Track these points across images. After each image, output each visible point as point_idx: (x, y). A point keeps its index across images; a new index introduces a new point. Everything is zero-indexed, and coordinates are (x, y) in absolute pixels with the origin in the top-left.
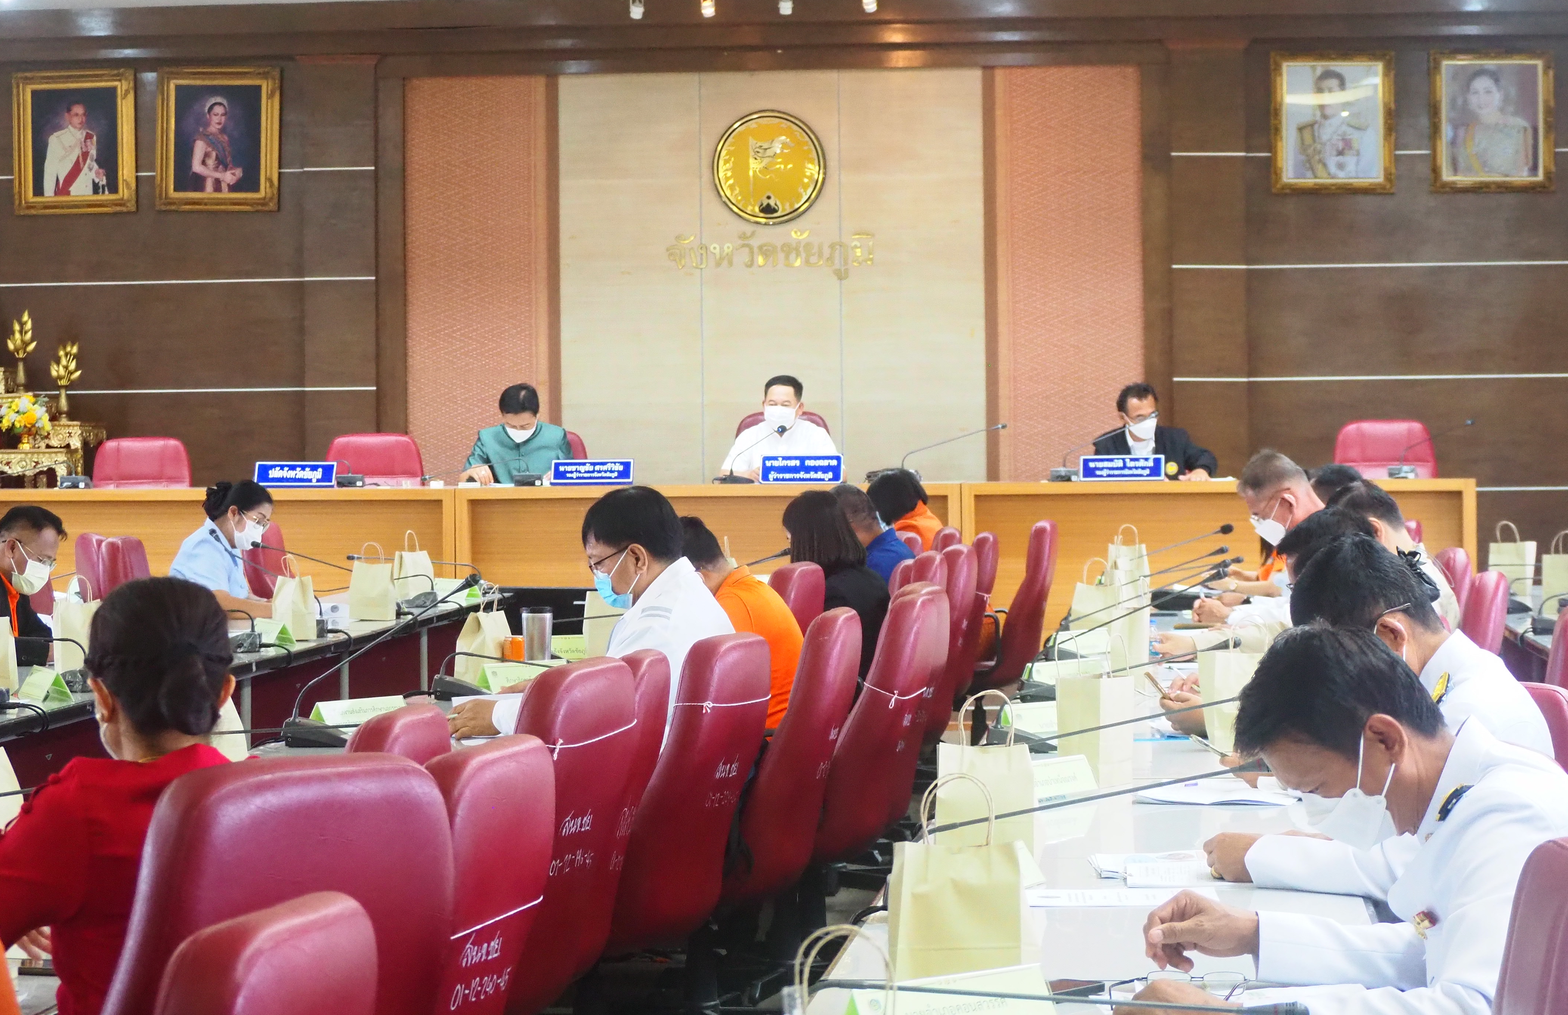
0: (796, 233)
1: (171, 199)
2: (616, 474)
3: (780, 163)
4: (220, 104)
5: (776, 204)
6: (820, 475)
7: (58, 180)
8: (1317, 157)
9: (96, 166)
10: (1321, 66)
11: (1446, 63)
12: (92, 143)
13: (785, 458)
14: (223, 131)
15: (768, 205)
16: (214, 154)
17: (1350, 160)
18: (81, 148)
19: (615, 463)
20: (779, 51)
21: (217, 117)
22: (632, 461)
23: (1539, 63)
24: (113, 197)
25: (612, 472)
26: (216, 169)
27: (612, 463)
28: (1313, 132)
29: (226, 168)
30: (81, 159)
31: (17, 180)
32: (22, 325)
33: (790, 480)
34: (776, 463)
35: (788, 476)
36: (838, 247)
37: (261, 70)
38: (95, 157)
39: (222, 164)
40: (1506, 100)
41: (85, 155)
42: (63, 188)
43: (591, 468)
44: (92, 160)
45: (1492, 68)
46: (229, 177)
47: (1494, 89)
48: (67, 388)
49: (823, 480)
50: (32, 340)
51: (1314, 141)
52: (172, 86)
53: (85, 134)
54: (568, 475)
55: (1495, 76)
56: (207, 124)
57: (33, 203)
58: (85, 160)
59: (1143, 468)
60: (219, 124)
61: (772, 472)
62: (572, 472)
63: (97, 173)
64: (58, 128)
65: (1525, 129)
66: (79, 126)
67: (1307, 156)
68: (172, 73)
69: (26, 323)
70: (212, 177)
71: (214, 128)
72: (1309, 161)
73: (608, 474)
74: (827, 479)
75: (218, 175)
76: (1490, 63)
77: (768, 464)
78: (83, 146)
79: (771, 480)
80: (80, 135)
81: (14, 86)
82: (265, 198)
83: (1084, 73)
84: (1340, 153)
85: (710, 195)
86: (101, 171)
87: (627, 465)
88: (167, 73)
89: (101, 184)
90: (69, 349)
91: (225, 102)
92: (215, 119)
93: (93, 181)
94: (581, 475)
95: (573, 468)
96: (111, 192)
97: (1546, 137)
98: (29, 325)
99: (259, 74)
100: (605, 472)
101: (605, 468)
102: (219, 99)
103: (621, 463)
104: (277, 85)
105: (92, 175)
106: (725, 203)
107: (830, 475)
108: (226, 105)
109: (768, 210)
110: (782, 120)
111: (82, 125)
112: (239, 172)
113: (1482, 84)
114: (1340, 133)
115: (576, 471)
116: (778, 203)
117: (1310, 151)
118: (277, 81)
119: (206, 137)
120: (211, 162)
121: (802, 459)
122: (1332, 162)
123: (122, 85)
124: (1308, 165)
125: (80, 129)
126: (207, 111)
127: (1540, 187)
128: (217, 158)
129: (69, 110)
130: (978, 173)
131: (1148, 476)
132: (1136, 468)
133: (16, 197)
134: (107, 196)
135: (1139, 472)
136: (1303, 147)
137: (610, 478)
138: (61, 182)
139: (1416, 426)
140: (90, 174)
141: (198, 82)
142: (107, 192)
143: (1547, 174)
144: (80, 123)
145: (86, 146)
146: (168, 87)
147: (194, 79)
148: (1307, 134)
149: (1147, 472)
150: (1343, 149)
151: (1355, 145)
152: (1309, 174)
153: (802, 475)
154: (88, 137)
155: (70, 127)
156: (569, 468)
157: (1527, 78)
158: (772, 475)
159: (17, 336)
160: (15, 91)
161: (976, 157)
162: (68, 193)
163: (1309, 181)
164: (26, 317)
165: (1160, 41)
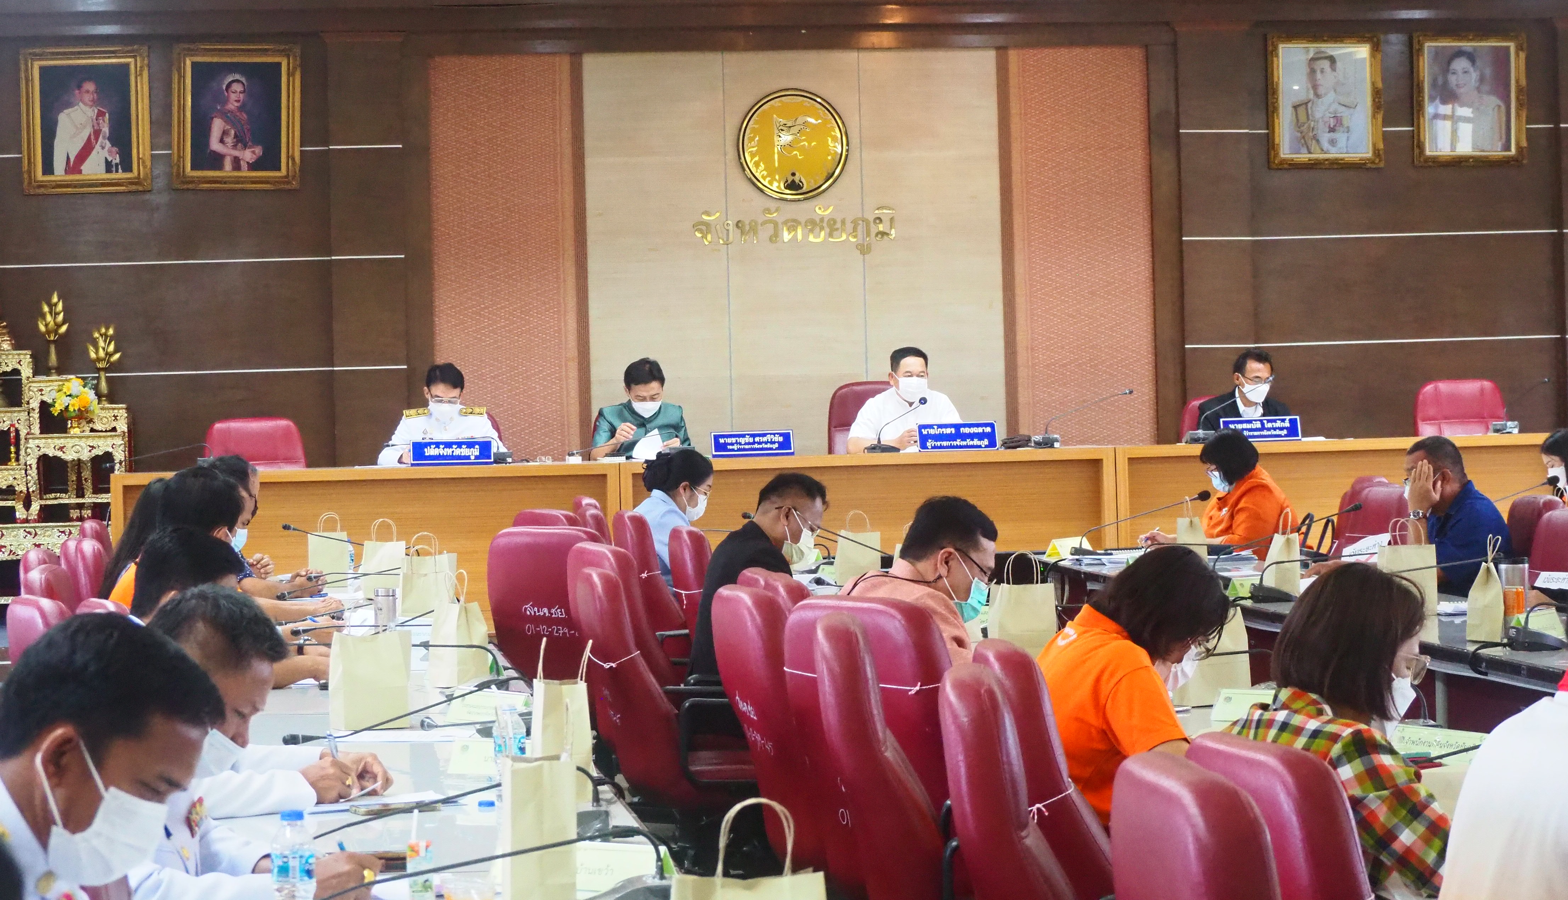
0: (821, 209)
1: (189, 177)
2: (776, 445)
3: (804, 140)
4: (237, 81)
5: (801, 182)
6: (976, 442)
7: (68, 158)
8: (1311, 134)
9: (108, 144)
10: (1313, 48)
11: (1427, 44)
12: (104, 121)
13: (940, 426)
14: (241, 109)
15: (793, 181)
16: (233, 132)
17: (1341, 137)
18: (93, 126)
19: (774, 434)
20: (803, 31)
21: (235, 95)
22: (791, 432)
23: (1512, 46)
24: (128, 175)
25: (773, 443)
26: (235, 147)
27: (771, 434)
28: (1307, 109)
29: (245, 147)
30: (92, 137)
31: (26, 158)
32: (51, 306)
33: (947, 447)
34: (932, 432)
35: (945, 443)
36: (860, 222)
37: (282, 47)
38: (108, 135)
39: (240, 141)
40: (1482, 79)
41: (97, 133)
42: (74, 166)
43: (751, 440)
44: (104, 138)
45: (1470, 50)
46: (248, 155)
47: (1472, 69)
48: (106, 370)
49: (980, 447)
50: (64, 323)
51: (1308, 119)
52: (188, 63)
53: (96, 111)
54: (730, 447)
55: (1471, 57)
56: (226, 101)
57: (42, 181)
58: (97, 139)
59: (1281, 429)
60: (238, 101)
61: (930, 441)
62: (732, 444)
63: (110, 152)
64: (69, 105)
65: (1499, 106)
66: (90, 103)
67: (1301, 133)
68: (189, 50)
69: (56, 305)
70: (230, 155)
71: (232, 105)
72: (1304, 137)
73: (769, 446)
74: (983, 446)
75: (236, 153)
76: (1467, 45)
77: (925, 432)
78: (95, 124)
79: (930, 447)
80: (92, 112)
81: (22, 62)
82: (287, 177)
83: (1092, 54)
84: (1332, 130)
85: (734, 171)
86: (115, 149)
87: (786, 436)
88: (184, 49)
89: (114, 162)
90: (103, 330)
91: (243, 80)
92: (233, 97)
93: (106, 159)
94: (743, 447)
95: (734, 440)
96: (124, 171)
97: (1518, 116)
98: (60, 307)
99: (278, 50)
100: (766, 443)
101: (765, 439)
102: (237, 77)
103: (781, 435)
104: (298, 63)
105: (105, 154)
106: (750, 180)
107: (986, 442)
108: (244, 82)
109: (793, 186)
110: (805, 99)
111: (94, 103)
112: (259, 150)
113: (1460, 64)
114: (1331, 110)
115: (737, 443)
116: (803, 180)
117: (1304, 128)
118: (298, 58)
119: (225, 115)
120: (229, 140)
121: (957, 427)
122: (1325, 138)
123: (136, 61)
124: (1303, 141)
125: (91, 106)
126: (224, 88)
127: (1514, 161)
128: (236, 136)
129: (79, 87)
130: (994, 150)
131: (1286, 436)
132: (1275, 429)
133: (26, 176)
134: (121, 175)
135: (1278, 432)
136: (1298, 124)
137: (771, 449)
138: (72, 159)
139: (1487, 384)
140: (103, 152)
141: (215, 60)
142: (120, 170)
143: (1519, 148)
144: (92, 101)
145: (98, 124)
146: (185, 64)
147: (212, 56)
148: (1301, 111)
149: (1285, 432)
150: (1335, 126)
151: (1345, 122)
152: (1305, 150)
153: (958, 442)
154: (100, 114)
155: (81, 104)
156: (729, 440)
157: (1501, 60)
158: (929, 444)
159: (49, 318)
160: (23, 67)
161: (992, 134)
162: (80, 172)
163: (1303, 157)
164: (55, 299)
165: (1167, 24)
